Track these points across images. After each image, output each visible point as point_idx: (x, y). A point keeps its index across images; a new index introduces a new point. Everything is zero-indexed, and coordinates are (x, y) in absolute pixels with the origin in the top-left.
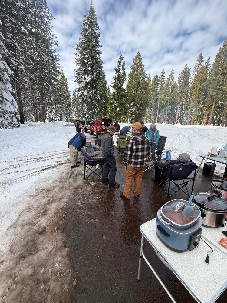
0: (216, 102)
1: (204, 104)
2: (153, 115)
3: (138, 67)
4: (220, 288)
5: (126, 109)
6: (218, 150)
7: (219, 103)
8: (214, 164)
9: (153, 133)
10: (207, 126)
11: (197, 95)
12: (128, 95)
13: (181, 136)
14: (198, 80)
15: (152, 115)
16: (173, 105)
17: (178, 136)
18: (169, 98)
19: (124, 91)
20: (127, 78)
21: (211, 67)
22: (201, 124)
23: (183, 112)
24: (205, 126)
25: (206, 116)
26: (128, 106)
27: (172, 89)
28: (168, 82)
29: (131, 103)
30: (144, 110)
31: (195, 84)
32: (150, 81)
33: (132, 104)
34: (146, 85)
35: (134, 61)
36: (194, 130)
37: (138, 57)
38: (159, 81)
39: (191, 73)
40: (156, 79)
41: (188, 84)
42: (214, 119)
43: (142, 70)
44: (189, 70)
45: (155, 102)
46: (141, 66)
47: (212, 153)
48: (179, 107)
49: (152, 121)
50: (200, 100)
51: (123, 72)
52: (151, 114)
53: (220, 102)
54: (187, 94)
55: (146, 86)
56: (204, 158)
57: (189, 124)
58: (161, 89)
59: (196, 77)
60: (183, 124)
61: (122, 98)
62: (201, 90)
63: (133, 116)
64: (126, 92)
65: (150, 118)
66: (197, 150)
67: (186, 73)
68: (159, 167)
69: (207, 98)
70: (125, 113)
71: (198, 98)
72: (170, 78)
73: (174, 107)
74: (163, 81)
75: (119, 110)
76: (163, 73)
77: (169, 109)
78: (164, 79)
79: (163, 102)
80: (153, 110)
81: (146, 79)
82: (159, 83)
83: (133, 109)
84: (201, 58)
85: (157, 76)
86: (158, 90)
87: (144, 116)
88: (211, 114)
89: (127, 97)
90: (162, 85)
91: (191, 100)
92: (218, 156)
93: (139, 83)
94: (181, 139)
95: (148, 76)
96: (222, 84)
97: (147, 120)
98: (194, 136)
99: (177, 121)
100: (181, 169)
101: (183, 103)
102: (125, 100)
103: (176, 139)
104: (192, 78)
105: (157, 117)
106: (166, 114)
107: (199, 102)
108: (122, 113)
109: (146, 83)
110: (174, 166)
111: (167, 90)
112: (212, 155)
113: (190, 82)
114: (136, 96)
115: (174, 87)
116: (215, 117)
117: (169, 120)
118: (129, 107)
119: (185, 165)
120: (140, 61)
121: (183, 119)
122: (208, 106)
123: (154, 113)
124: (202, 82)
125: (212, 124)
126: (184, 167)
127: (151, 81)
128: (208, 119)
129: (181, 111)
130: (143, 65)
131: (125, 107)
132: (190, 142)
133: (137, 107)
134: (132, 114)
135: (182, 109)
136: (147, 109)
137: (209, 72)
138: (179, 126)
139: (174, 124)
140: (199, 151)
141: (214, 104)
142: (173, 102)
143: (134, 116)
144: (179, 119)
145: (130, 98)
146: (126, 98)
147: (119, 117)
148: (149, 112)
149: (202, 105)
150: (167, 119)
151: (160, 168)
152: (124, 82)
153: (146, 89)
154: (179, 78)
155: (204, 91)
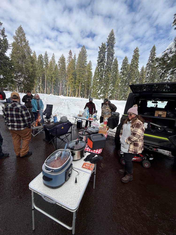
0: (81, 84)
1: (76, 84)
2: (42, 87)
3: (21, 41)
5: (12, 78)
7: (82, 85)
10: (78, 98)
11: (71, 77)
12: (13, 64)
13: (63, 104)
14: (71, 67)
15: (41, 87)
16: (57, 82)
18: (53, 75)
19: (7, 58)
20: (10, 47)
21: (76, 61)
22: (75, 96)
23: (64, 88)
24: (77, 98)
25: (77, 92)
26: (15, 75)
27: (55, 69)
28: (51, 62)
29: (18, 73)
30: (32, 82)
31: (69, 70)
32: (36, 57)
33: (19, 74)
34: (33, 60)
35: (16, 33)
36: (70, 100)
37: (21, 31)
38: (44, 60)
39: (66, 61)
40: (40, 57)
41: (65, 68)
42: (81, 94)
43: (26, 44)
44: (65, 58)
45: (42, 77)
46: (25, 41)
47: (80, 115)
48: (61, 84)
49: (42, 92)
50: (73, 80)
51: (4, 38)
52: (40, 86)
53: (83, 84)
54: (65, 75)
55: (32, 60)
56: (76, 118)
57: (69, 96)
58: (46, 66)
59: (69, 65)
60: (64, 96)
61: (6, 66)
62: (72, 74)
63: (22, 86)
64: (11, 61)
65: (39, 88)
67: (62, 60)
69: (76, 80)
70: (12, 82)
71: (72, 79)
72: (52, 60)
73: (58, 83)
74: (48, 61)
75: (4, 77)
76: (46, 55)
77: (54, 84)
78: (48, 59)
79: (49, 78)
80: (42, 83)
81: (32, 55)
82: (43, 61)
83: (20, 79)
84: (70, 53)
85: (41, 55)
86: (44, 67)
87: (33, 87)
88: (79, 91)
89: (13, 67)
90: (47, 64)
91: (68, 80)
93: (25, 56)
95: (33, 52)
96: (83, 73)
97: (37, 91)
99: (61, 93)
100: (63, 128)
101: (63, 81)
102: (10, 68)
103: (60, 106)
104: (67, 65)
105: (45, 89)
106: (53, 87)
107: (73, 82)
108: (9, 82)
109: (31, 57)
111: (51, 69)
113: (66, 67)
114: (23, 67)
115: (56, 68)
116: (81, 92)
117: (54, 92)
118: (16, 76)
120: (24, 35)
121: (64, 92)
122: (78, 85)
123: (42, 85)
124: (73, 70)
125: (80, 97)
126: (64, 126)
127: (37, 58)
128: (78, 93)
129: (63, 87)
130: (27, 40)
131: (10, 75)
133: (25, 78)
134: (20, 83)
135: (63, 85)
136: (36, 81)
137: (76, 64)
138: (62, 97)
139: (59, 95)
141: (80, 84)
142: (57, 79)
143: (23, 85)
144: (62, 92)
145: (16, 67)
146: (11, 67)
147: (5, 85)
148: (38, 84)
149: (74, 84)
150: (53, 91)
152: (6, 50)
153: (32, 63)
154: (59, 62)
155: (74, 75)
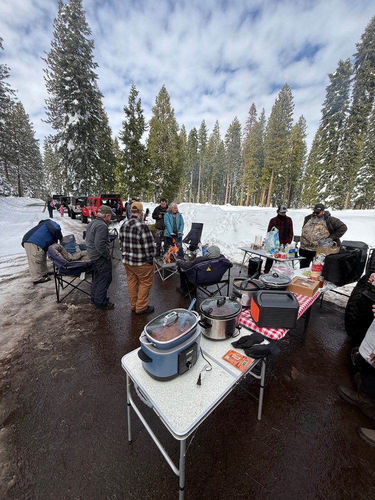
0: (275, 175)
1: (261, 176)
2: (193, 191)
3: (163, 112)
4: (204, 410)
5: (147, 179)
6: (263, 240)
7: (278, 177)
8: (260, 259)
9: (174, 219)
10: (266, 208)
11: (251, 163)
12: (150, 156)
14: (252, 141)
15: (190, 191)
16: (221, 177)
17: (220, 222)
18: (214, 165)
19: (142, 148)
20: (146, 127)
21: (266, 124)
22: (257, 205)
23: (234, 188)
24: (264, 208)
25: (264, 194)
26: (151, 174)
27: (218, 152)
28: (211, 140)
29: (156, 170)
30: (177, 182)
31: (248, 147)
32: (185, 136)
33: (158, 171)
34: (179, 141)
35: (156, 101)
37: (163, 95)
38: (198, 137)
39: (242, 130)
40: (193, 133)
41: (239, 146)
42: (273, 198)
43: (170, 116)
44: (239, 125)
45: (194, 170)
46: (168, 110)
47: (256, 244)
48: (230, 180)
49: (192, 199)
50: (254, 170)
51: (139, 116)
52: (189, 189)
53: (279, 175)
54: (239, 161)
55: (179, 143)
56: (246, 252)
57: (244, 204)
58: (202, 150)
59: (248, 137)
60: (235, 205)
61: (140, 161)
62: (255, 156)
63: (161, 192)
64: (147, 151)
65: (188, 193)
66: (244, 241)
67: (235, 129)
68: (181, 269)
69: (263, 168)
70: (147, 186)
71: (253, 167)
72: (214, 134)
73: (222, 179)
74: (205, 138)
75: (136, 179)
76: (203, 126)
77: (214, 182)
78: (206, 135)
79: (206, 170)
80: (193, 183)
81: (179, 133)
82: (198, 140)
83: (159, 180)
84: (253, 110)
85: (195, 129)
86: (198, 152)
87: (177, 191)
88: (270, 191)
89: (149, 160)
90: (204, 144)
91: (244, 170)
92: (263, 247)
93: (167, 137)
94: (224, 226)
95: (180, 127)
96: (281, 150)
97: (184, 198)
98: (240, 222)
99: (228, 200)
100: (209, 269)
101: (233, 174)
102: (145, 163)
104: (243, 137)
105: (198, 193)
106: (212, 189)
107: (254, 174)
108: (142, 186)
109: (177, 138)
110: (199, 265)
111: (211, 152)
112: (256, 247)
113: (241, 143)
114: (163, 159)
115: (221, 148)
116: (274, 195)
117: (216, 198)
118: (152, 176)
119: (214, 263)
120: (167, 101)
121: (235, 197)
122: (266, 180)
123: (193, 186)
124: (257, 146)
125: (271, 205)
126: (213, 266)
127: (187, 136)
128: (267, 197)
129: (232, 186)
130: (172, 109)
131: (145, 175)
132: (235, 230)
133: (166, 177)
134: (158, 187)
135: (232, 183)
136: (183, 180)
137: (264, 132)
138: (228, 207)
139: (223, 204)
140: (246, 243)
141: (272, 177)
142: (221, 171)
143: (162, 190)
144: (230, 197)
145: (153, 160)
146: (147, 160)
147: (137, 192)
148: (186, 185)
149: (258, 177)
150: (213, 196)
151: (183, 270)
152: (141, 133)
153: (178, 147)
154: (227, 136)
155: (260, 156)
